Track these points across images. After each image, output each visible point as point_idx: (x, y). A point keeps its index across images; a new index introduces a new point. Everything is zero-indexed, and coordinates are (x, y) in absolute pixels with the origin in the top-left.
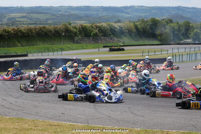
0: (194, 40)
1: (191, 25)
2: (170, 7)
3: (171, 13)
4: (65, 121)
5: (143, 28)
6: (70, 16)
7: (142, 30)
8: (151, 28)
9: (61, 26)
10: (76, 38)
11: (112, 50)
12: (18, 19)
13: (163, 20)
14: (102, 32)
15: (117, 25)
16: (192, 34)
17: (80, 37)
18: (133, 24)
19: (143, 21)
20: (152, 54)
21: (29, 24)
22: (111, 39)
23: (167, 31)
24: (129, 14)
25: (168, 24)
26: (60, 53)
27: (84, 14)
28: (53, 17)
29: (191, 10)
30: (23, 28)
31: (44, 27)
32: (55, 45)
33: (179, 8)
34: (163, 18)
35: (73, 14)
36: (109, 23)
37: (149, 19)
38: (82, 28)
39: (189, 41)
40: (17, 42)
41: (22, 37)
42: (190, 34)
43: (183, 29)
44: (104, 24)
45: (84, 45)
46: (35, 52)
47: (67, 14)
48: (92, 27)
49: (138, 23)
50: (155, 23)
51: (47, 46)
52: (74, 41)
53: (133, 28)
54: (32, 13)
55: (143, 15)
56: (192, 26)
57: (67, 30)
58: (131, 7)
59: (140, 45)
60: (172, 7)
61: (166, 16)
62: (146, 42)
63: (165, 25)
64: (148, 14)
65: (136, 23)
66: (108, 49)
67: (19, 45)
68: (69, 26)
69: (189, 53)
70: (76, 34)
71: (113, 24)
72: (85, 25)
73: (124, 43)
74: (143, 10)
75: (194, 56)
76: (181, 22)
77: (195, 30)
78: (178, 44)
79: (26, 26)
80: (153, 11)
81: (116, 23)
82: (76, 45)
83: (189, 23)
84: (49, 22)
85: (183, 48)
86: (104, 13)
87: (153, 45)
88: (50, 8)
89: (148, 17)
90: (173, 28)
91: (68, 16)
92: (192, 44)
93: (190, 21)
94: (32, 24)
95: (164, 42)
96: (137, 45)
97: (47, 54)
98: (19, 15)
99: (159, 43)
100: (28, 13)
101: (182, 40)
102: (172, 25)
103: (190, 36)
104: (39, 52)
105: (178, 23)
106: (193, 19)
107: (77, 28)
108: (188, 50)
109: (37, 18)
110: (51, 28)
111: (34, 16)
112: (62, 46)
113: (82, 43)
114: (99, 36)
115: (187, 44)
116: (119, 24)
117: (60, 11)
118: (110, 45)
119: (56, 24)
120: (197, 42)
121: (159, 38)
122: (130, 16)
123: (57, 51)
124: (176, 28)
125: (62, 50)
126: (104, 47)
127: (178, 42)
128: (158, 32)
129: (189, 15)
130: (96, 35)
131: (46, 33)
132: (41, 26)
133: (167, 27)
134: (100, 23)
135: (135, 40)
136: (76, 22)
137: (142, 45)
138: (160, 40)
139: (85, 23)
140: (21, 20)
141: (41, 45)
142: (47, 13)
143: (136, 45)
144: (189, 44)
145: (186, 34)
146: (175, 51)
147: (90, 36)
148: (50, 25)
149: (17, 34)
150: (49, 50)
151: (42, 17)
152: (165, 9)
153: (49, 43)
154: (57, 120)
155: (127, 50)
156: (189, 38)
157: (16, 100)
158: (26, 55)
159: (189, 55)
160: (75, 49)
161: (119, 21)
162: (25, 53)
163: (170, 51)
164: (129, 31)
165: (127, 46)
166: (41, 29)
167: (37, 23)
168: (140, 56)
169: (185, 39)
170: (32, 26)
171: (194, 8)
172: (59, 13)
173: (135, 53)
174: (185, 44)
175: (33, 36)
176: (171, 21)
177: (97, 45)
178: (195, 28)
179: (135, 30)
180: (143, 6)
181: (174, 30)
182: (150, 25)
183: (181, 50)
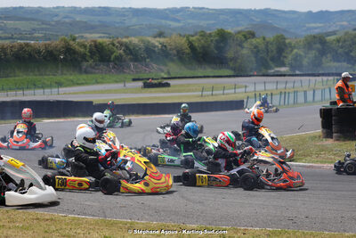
0: (293, 67)
1: (287, 41)
2: (250, 10)
3: (253, 20)
4: (63, 212)
5: (203, 47)
6: (74, 24)
7: (201, 50)
8: (218, 48)
9: (58, 43)
10: (85, 64)
11: (147, 86)
13: (239, 32)
14: (131, 53)
15: (157, 42)
16: (290, 57)
17: (91, 61)
18: (185, 39)
19: (203, 35)
20: (218, 92)
22: (147, 66)
23: (245, 51)
24: (178, 21)
25: (246, 39)
26: (55, 90)
27: (99, 21)
28: (44, 26)
29: (288, 16)
31: (27, 45)
32: (46, 77)
33: (266, 12)
34: (239, 29)
35: (79, 22)
36: (144, 38)
37: (214, 30)
38: (96, 46)
39: (283, 69)
42: (285, 57)
43: (274, 48)
44: (135, 40)
45: (98, 76)
46: (11, 89)
48: (114, 45)
49: (194, 38)
50: (223, 36)
51: (32, 77)
52: (80, 69)
53: (186, 46)
55: (203, 23)
56: (290, 44)
57: (68, 50)
58: (182, 9)
59: (198, 77)
60: (255, 11)
61: (243, 26)
62: (209, 71)
63: (242, 42)
64: (213, 22)
65: (191, 39)
66: (140, 84)
68: (71, 43)
69: (283, 91)
70: (84, 57)
71: (150, 39)
72: (100, 40)
73: (169, 73)
74: (203, 14)
75: (292, 95)
76: (270, 36)
77: (295, 51)
78: (264, 75)
80: (221, 17)
81: (155, 37)
82: (85, 76)
83: (285, 39)
84: (36, 35)
85: (273, 82)
86: (134, 21)
87: (221, 77)
89: (212, 27)
90: (256, 47)
91: (71, 24)
92: (290, 75)
93: (286, 35)
94: (6, 38)
95: (240, 72)
96: (193, 77)
97: (32, 91)
99: (231, 73)
101: (271, 68)
102: (254, 41)
103: (286, 61)
104: (18, 89)
105: (264, 39)
106: (292, 30)
107: (85, 47)
108: (281, 86)
109: (16, 29)
110: (40, 45)
111: (10, 24)
112: (59, 78)
113: (95, 73)
114: (125, 61)
115: (281, 75)
116: (162, 40)
117: (57, 15)
118: (145, 76)
119: (50, 39)
120: (297, 72)
121: (231, 64)
122: (181, 25)
123: (50, 86)
124: (262, 47)
125: (59, 85)
126: (134, 80)
127: (264, 71)
128: (230, 54)
129: (283, 25)
130: (119, 58)
131: (30, 55)
132: (22, 42)
133: (245, 45)
134: (127, 37)
135: (188, 68)
136: (85, 35)
137: (201, 77)
138: (234, 69)
139: (100, 37)
141: (22, 77)
142: (33, 19)
143: (190, 77)
144: (284, 75)
145: (279, 57)
146: (260, 87)
147: (109, 61)
150: (35, 86)
151: (23, 26)
152: (242, 13)
153: (37, 73)
155: (175, 86)
156: (283, 65)
159: (283, 96)
160: (82, 84)
161: (160, 35)
163: (251, 88)
164: (178, 52)
165: (175, 78)
166: (21, 47)
168: (198, 97)
169: (277, 66)
171: (294, 12)
172: (55, 19)
173: (189, 91)
174: (277, 75)
175: (7, 60)
176: (252, 35)
177: (121, 76)
178: (295, 47)
179: (188, 51)
180: (203, 8)
181: (258, 51)
182: (216, 41)
183: (269, 87)
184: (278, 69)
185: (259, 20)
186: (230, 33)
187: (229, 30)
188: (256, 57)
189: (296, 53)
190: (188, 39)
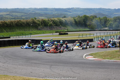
0: (109, 28)
1: (107, 19)
3: (96, 12)
4: (32, 77)
5: (79, 21)
6: (36, 14)
8: (84, 21)
9: (30, 20)
10: (39, 27)
11: (60, 34)
12: (4, 16)
13: (91, 16)
14: (55, 23)
15: (63, 19)
16: (108, 24)
17: (41, 26)
19: (79, 17)
20: (84, 36)
21: (11, 19)
22: (60, 27)
23: (93, 22)
24: (70, 12)
25: (94, 18)
26: (29, 36)
27: (44, 13)
28: (25, 14)
29: (107, 10)
30: (8, 21)
31: (20, 21)
32: (26, 31)
33: (100, 9)
34: (91, 15)
35: (37, 13)
36: (59, 18)
37: (83, 15)
38: (43, 21)
39: (106, 28)
40: (4, 30)
41: (7, 26)
43: (103, 21)
44: (56, 19)
45: (44, 31)
46: (15, 36)
47: (33, 12)
48: (49, 20)
50: (86, 18)
51: (22, 32)
52: (38, 29)
54: (13, 12)
55: (79, 13)
56: (108, 20)
57: (34, 22)
58: (72, 8)
59: (77, 31)
60: (96, 9)
61: (93, 14)
62: (81, 29)
63: (92, 19)
65: (75, 18)
66: (58, 33)
67: (5, 31)
68: (35, 20)
69: (106, 36)
70: (39, 25)
71: (61, 18)
72: (44, 19)
73: (68, 30)
74: (79, 10)
75: (109, 37)
76: (102, 17)
78: (100, 30)
79: (9, 20)
80: (85, 11)
81: (63, 18)
82: (39, 31)
84: (23, 17)
85: (103, 33)
86: (56, 12)
87: (85, 31)
88: (24, 9)
90: (97, 21)
91: (34, 14)
92: (108, 30)
93: (107, 17)
94: (13, 19)
95: (92, 29)
97: (21, 36)
98: (5, 13)
99: (89, 30)
100: (11, 12)
102: (96, 19)
103: (107, 25)
104: (17, 35)
105: (100, 18)
106: (109, 15)
107: (39, 21)
108: (106, 34)
109: (16, 16)
110: (24, 21)
111: (14, 14)
112: (31, 32)
113: (43, 30)
114: (53, 26)
116: (65, 19)
117: (30, 11)
118: (59, 31)
119: (28, 19)
120: (111, 29)
121: (89, 27)
123: (28, 35)
124: (99, 21)
125: (31, 34)
126: (56, 32)
127: (100, 29)
128: (88, 23)
129: (106, 13)
130: (51, 25)
131: (21, 24)
132: (18, 20)
133: (93, 20)
134: (53, 18)
135: (74, 28)
136: (39, 17)
138: (90, 28)
139: (44, 18)
140: (6, 16)
141: (18, 31)
142: (22, 12)
143: (75, 31)
144: (107, 30)
145: (105, 24)
146: (98, 35)
147: (47, 26)
148: (24, 19)
149: (3, 24)
150: (23, 34)
151: (19, 15)
153: (23, 30)
154: (28, 76)
155: (70, 34)
156: (106, 27)
157: (3, 64)
158: (9, 38)
160: (39, 34)
161: (65, 17)
162: (9, 36)
163: (95, 35)
164: (71, 23)
165: (70, 31)
166: (18, 22)
167: (16, 18)
168: (78, 38)
170: (13, 20)
171: (110, 9)
172: (29, 12)
174: (104, 30)
175: (13, 26)
176: (96, 17)
177: (52, 31)
178: (110, 21)
179: (74, 22)
182: (83, 19)
183: (101, 34)
184: (104, 28)
185: (98, 12)
187: (88, 15)
189: (111, 23)
190: (74, 18)
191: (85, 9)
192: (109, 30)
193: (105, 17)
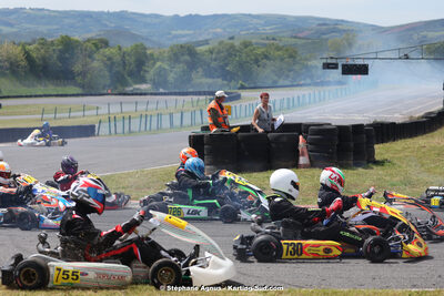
0: (156, 84)
1: (148, 52)
2: (103, 13)
3: (106, 26)
5: (44, 59)
7: (41, 62)
8: (61, 59)
13: (89, 40)
16: (152, 72)
18: (20, 48)
19: (43, 43)
20: (62, 115)
23: (96, 64)
24: (11, 25)
25: (98, 49)
29: (149, 20)
33: (122, 15)
34: (89, 36)
37: (57, 37)
39: (144, 87)
42: (146, 71)
43: (132, 61)
49: (32, 47)
50: (68, 45)
53: (21, 56)
55: (43, 29)
56: (152, 55)
58: (16, 11)
59: (36, 96)
60: (108, 13)
61: (94, 33)
62: (51, 89)
63: (92, 52)
64: (55, 27)
65: (28, 47)
69: (144, 114)
74: (43, 17)
75: (154, 119)
76: (128, 46)
77: (158, 64)
78: (120, 94)
80: (67, 21)
83: (145, 49)
85: (131, 103)
87: (66, 96)
89: (54, 33)
90: (110, 59)
92: (152, 94)
93: (147, 45)
95: (90, 90)
96: (31, 96)
99: (79, 91)
101: (127, 85)
102: (107, 51)
103: (148, 76)
105: (120, 49)
106: (155, 39)
108: (141, 108)
115: (141, 94)
120: (161, 90)
121: (79, 79)
122: (14, 30)
124: (117, 58)
127: (120, 89)
128: (77, 68)
129: (144, 32)
133: (96, 56)
135: (24, 85)
137: (40, 96)
138: (83, 87)
143: (27, 97)
144: (145, 94)
145: (139, 71)
146: (115, 109)
152: (91, 17)
155: (8, 107)
156: (143, 80)
159: (144, 119)
163: (103, 110)
164: (11, 64)
165: (8, 97)
168: (37, 120)
169: (136, 83)
171: (157, 16)
173: (26, 113)
174: (136, 94)
176: (106, 44)
178: (158, 60)
179: (24, 63)
180: (43, 9)
181: (113, 63)
182: (60, 51)
183: (126, 108)
184: (137, 86)
185: (113, 25)
186: (77, 41)
187: (76, 37)
188: (110, 72)
189: (160, 67)
190: (24, 48)
191: (66, 12)
192: (156, 94)
193: (139, 43)
